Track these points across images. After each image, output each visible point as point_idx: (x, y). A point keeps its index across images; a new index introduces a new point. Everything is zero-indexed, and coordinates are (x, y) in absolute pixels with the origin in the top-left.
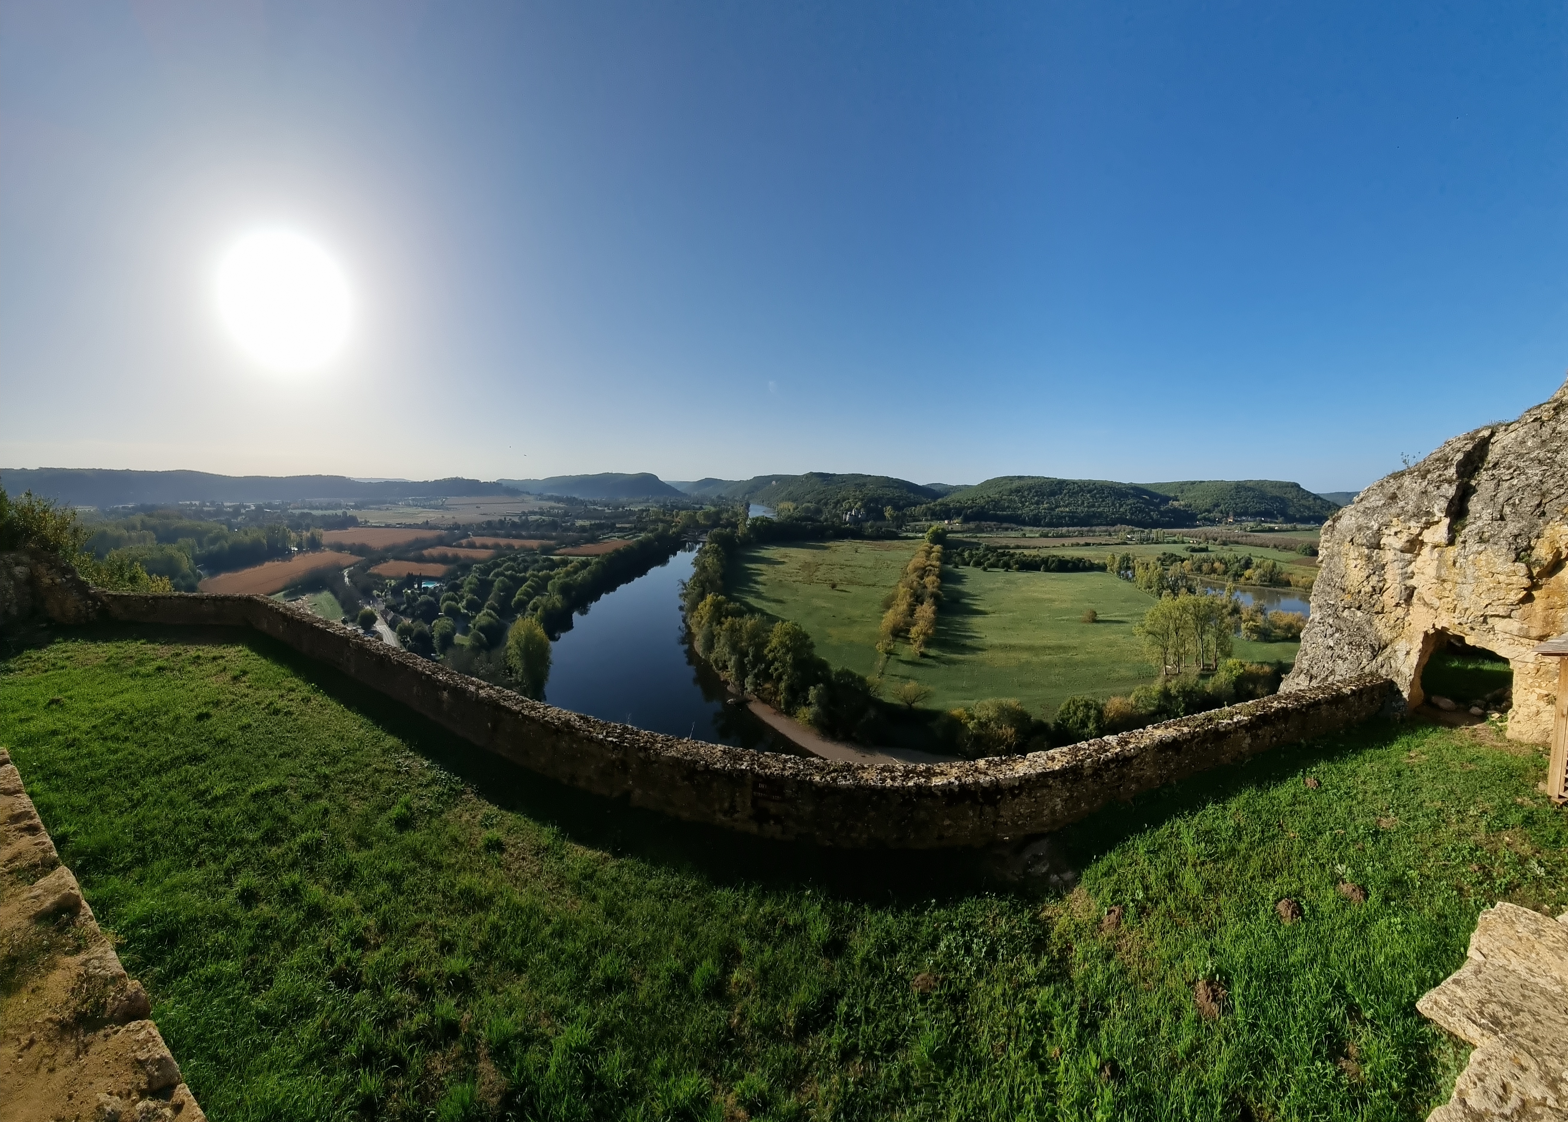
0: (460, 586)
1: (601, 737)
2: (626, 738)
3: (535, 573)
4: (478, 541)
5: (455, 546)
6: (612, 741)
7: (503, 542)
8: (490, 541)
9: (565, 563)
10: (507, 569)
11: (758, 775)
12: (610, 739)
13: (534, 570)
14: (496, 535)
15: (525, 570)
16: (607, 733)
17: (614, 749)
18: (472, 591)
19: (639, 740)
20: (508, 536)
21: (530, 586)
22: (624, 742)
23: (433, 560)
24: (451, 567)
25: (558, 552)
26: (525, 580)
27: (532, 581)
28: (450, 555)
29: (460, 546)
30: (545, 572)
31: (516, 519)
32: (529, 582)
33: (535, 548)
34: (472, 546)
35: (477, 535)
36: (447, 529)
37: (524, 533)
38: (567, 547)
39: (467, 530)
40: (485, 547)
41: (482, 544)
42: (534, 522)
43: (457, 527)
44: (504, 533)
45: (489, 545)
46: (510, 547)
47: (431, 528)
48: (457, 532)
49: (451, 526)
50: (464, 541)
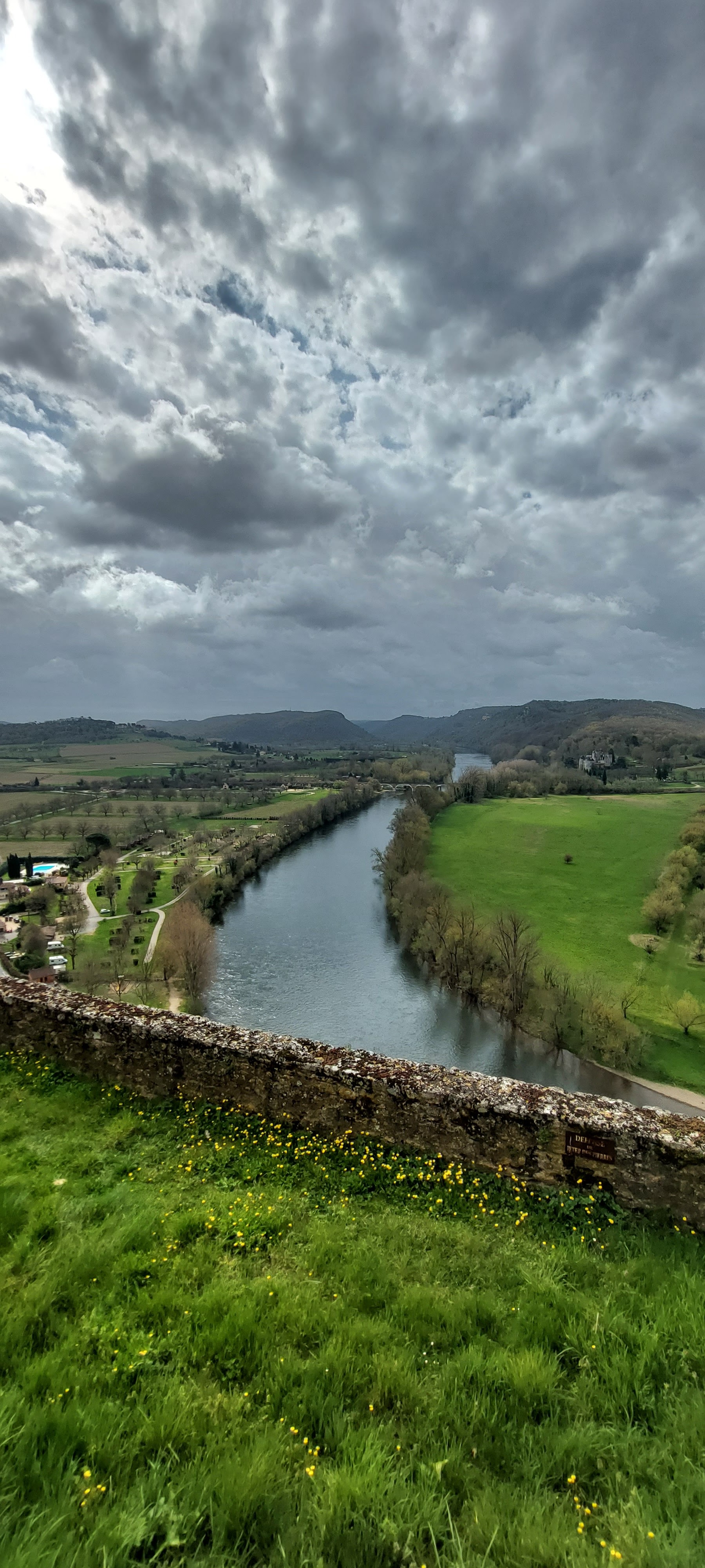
1: (335, 1068)
2: (369, 1069)
4: (115, 804)
6: (351, 1075)
8: (131, 804)
11: (574, 1125)
12: (348, 1071)
16: (343, 1062)
17: (354, 1084)
19: (387, 1070)
20: (156, 795)
22: (366, 1075)
28: (74, 824)
29: (89, 812)
34: (106, 811)
35: (112, 796)
36: (69, 789)
37: (177, 790)
38: (234, 808)
39: (98, 790)
40: (124, 812)
41: (121, 808)
42: (191, 776)
43: (83, 786)
44: (149, 792)
45: (131, 808)
46: (159, 811)
47: (42, 790)
48: (84, 793)
49: (75, 785)
50: (95, 805)
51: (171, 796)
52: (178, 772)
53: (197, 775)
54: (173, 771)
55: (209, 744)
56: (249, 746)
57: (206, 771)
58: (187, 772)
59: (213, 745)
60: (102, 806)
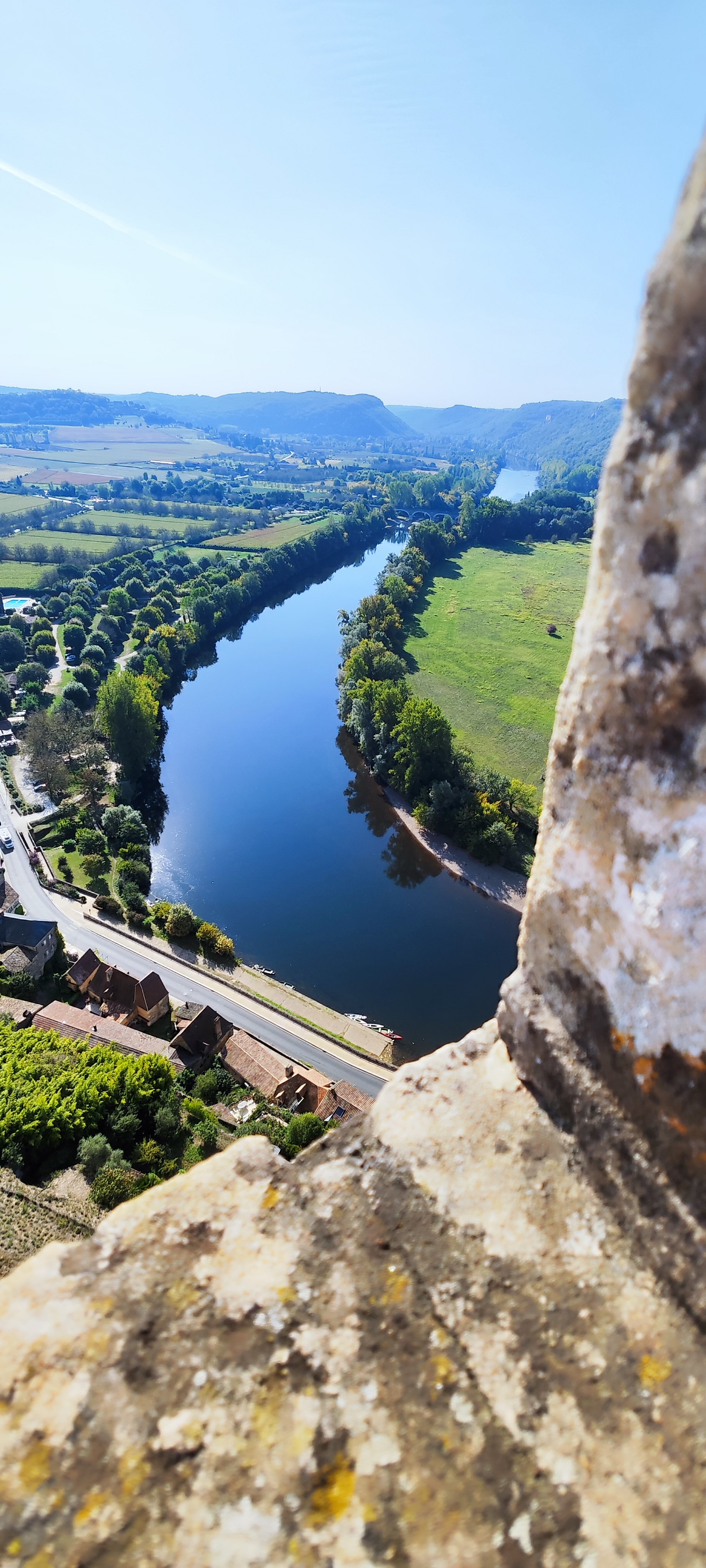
4: (100, 519)
5: (61, 530)
7: (133, 520)
8: (114, 520)
14: (126, 508)
20: (145, 510)
23: (22, 557)
24: (50, 568)
25: (209, 542)
28: (48, 548)
29: (70, 529)
31: (162, 477)
33: (182, 534)
34: (88, 530)
35: (99, 507)
36: (53, 493)
37: (169, 504)
38: (226, 534)
39: (84, 498)
40: (107, 532)
41: (104, 527)
42: (189, 483)
43: (68, 491)
44: (138, 504)
45: (114, 529)
46: (143, 533)
47: (24, 492)
48: (68, 501)
49: (60, 488)
50: (77, 520)
51: (162, 512)
52: (175, 476)
53: (196, 482)
54: (170, 474)
55: (219, 436)
56: (264, 441)
57: (208, 476)
58: (186, 477)
59: (223, 437)
60: (83, 523)
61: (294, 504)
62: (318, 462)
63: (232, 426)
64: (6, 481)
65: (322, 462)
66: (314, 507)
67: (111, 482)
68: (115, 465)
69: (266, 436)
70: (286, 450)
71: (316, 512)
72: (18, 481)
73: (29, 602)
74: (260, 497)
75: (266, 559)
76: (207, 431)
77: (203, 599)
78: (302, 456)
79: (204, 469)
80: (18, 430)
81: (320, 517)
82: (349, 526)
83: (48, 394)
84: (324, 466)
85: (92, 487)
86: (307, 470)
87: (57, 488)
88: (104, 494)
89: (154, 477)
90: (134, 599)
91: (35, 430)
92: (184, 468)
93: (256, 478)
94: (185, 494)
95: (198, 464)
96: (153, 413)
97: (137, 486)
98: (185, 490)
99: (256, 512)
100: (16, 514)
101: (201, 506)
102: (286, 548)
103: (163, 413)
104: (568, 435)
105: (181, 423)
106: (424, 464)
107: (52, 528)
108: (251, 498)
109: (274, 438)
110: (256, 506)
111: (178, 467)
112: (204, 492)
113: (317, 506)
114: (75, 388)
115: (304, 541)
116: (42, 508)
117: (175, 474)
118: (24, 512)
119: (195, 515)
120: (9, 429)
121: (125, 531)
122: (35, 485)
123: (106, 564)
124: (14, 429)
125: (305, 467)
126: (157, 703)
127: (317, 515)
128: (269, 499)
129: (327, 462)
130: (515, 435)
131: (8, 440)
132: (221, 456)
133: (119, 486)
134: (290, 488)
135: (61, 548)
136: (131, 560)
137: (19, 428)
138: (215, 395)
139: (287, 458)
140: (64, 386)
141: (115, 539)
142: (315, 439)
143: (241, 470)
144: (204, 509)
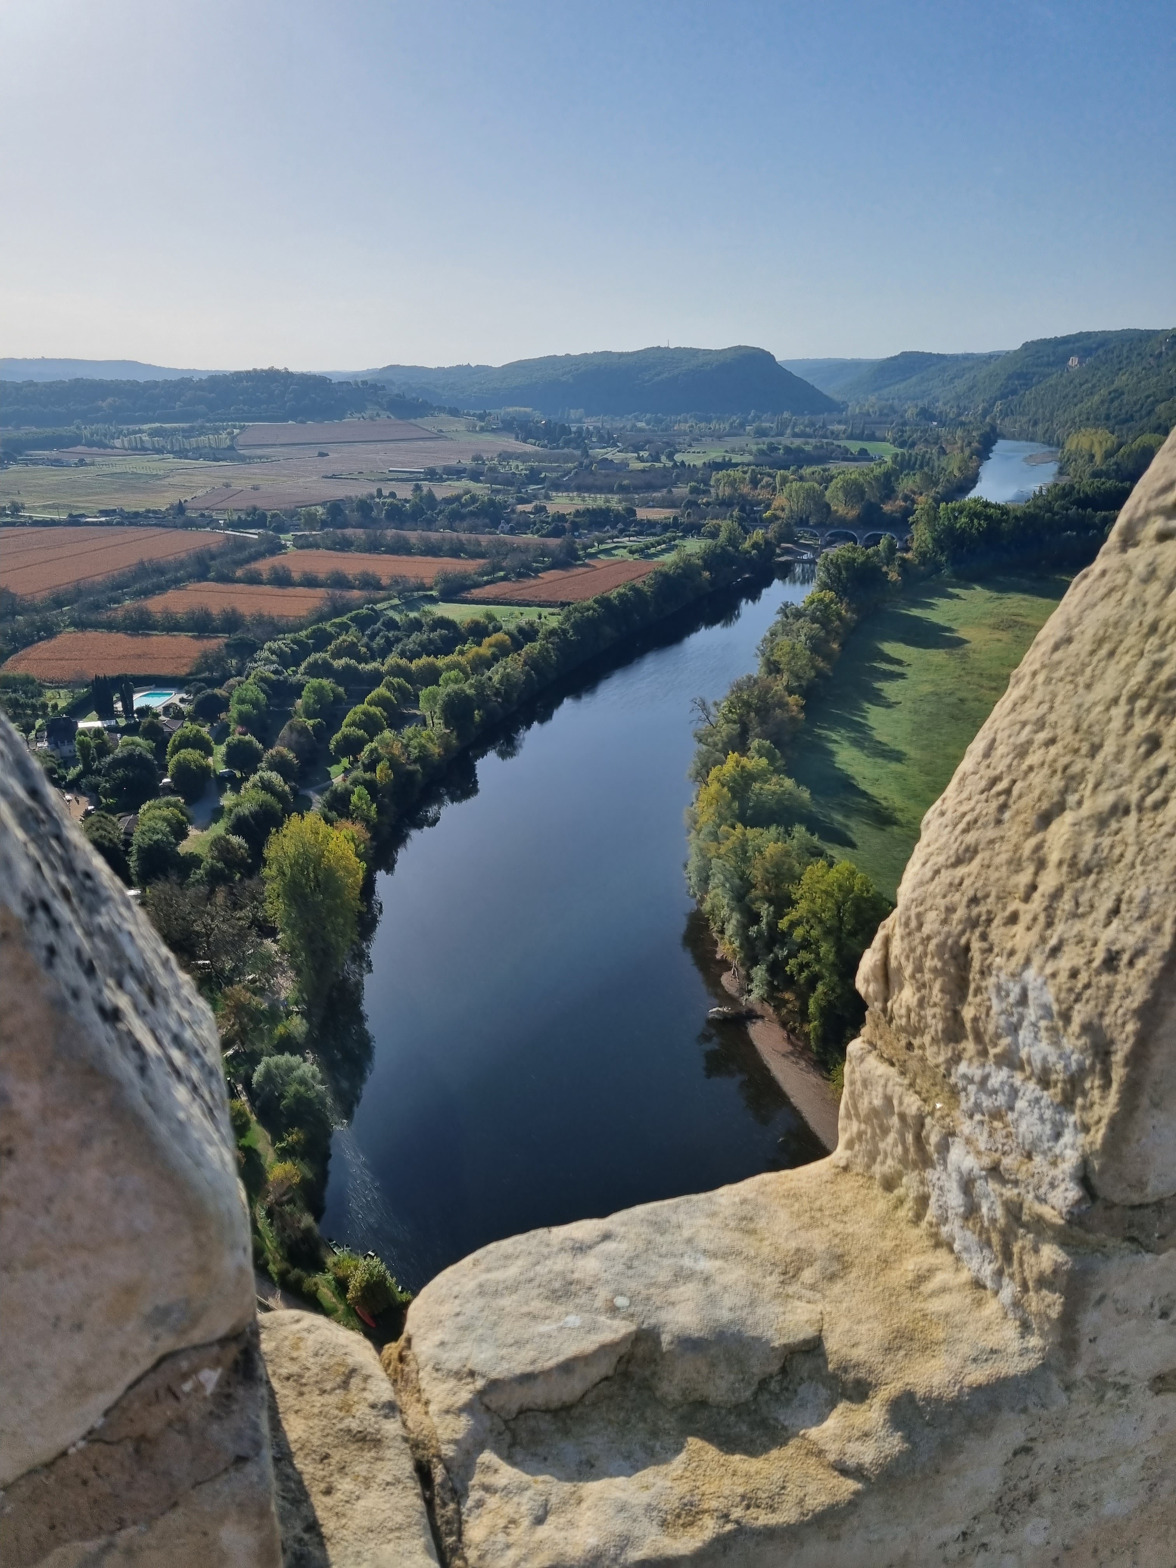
0: (223, 705)
3: (403, 662)
4: (300, 561)
5: (238, 581)
7: (354, 563)
8: (326, 562)
9: (478, 631)
10: (337, 655)
13: (402, 654)
14: (344, 545)
15: (384, 653)
18: (244, 720)
21: (381, 702)
23: (172, 626)
24: (216, 643)
25: (476, 593)
26: (376, 678)
27: (389, 686)
28: (215, 611)
29: (253, 579)
30: (424, 660)
31: (405, 492)
32: (381, 690)
33: (428, 582)
34: (281, 579)
35: (303, 544)
36: (231, 525)
37: (413, 536)
38: (504, 579)
39: (281, 529)
40: (310, 582)
41: (305, 574)
42: (448, 501)
43: (256, 518)
44: (363, 537)
45: (322, 576)
46: (369, 583)
47: (189, 524)
48: (253, 534)
49: (243, 517)
50: (263, 566)
51: (401, 548)
52: (425, 490)
53: (458, 498)
54: (418, 488)
55: (501, 425)
56: (573, 429)
57: (480, 489)
58: (442, 491)
59: (508, 426)
60: (274, 569)
61: (620, 526)
62: (663, 458)
63: (523, 409)
64: (163, 509)
65: (670, 456)
66: (653, 530)
67: (323, 504)
68: (333, 477)
69: (579, 421)
70: (608, 440)
71: (657, 538)
72: (180, 508)
73: (174, 697)
74: (561, 518)
75: (567, 618)
76: (481, 417)
77: (456, 687)
78: (637, 449)
79: (475, 476)
80: (188, 433)
81: (663, 546)
82: (713, 560)
83: (239, 377)
84: (671, 464)
85: (293, 514)
86: (643, 471)
87: (239, 518)
88: (311, 521)
89: (393, 495)
90: (341, 690)
91: (216, 431)
92: (441, 477)
93: (557, 486)
94: (441, 517)
95: (464, 471)
96: (397, 395)
97: (364, 507)
98: (441, 512)
99: (553, 542)
100: (171, 558)
101: (464, 536)
102: (604, 602)
103: (414, 395)
104: (1112, 389)
105: (441, 409)
106: (847, 450)
107: (225, 579)
108: (550, 520)
109: (590, 424)
110: (556, 533)
111: (432, 475)
112: (472, 514)
113: (658, 529)
114: (280, 367)
115: (634, 589)
116: (214, 547)
117: (426, 485)
118: (183, 555)
119: (456, 551)
120: (176, 430)
121: (340, 582)
122: (206, 513)
123: (303, 633)
124: (184, 430)
125: (640, 466)
126: (364, 865)
127: (659, 544)
128: (577, 520)
129: (678, 457)
130: (1014, 392)
131: (172, 447)
132: (505, 457)
133: (336, 509)
134: (616, 503)
135: (234, 611)
136: (344, 627)
137: (192, 429)
138: (497, 363)
139: (613, 454)
140: (263, 365)
141: (321, 592)
142: (659, 421)
143: (533, 477)
144: (469, 541)
